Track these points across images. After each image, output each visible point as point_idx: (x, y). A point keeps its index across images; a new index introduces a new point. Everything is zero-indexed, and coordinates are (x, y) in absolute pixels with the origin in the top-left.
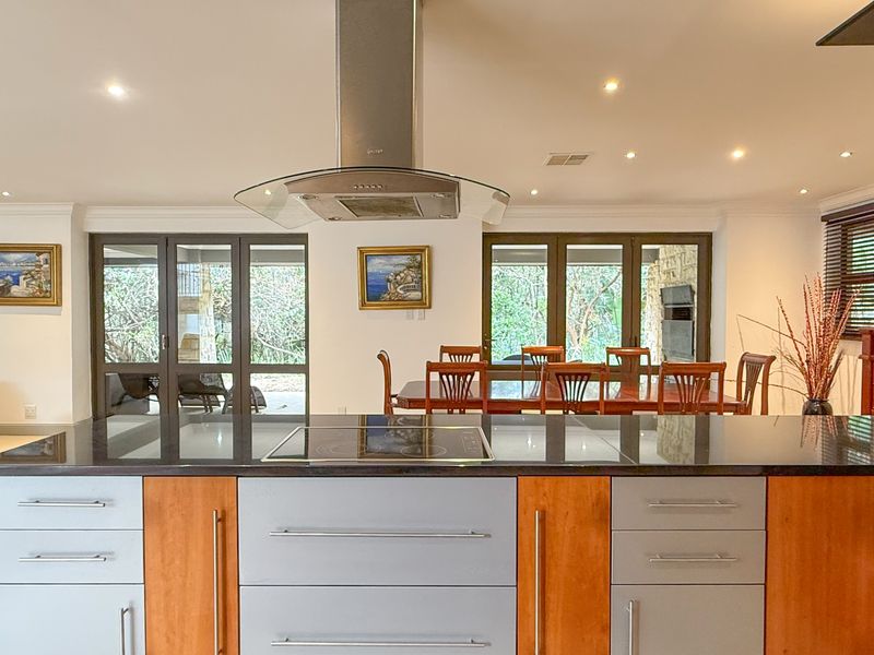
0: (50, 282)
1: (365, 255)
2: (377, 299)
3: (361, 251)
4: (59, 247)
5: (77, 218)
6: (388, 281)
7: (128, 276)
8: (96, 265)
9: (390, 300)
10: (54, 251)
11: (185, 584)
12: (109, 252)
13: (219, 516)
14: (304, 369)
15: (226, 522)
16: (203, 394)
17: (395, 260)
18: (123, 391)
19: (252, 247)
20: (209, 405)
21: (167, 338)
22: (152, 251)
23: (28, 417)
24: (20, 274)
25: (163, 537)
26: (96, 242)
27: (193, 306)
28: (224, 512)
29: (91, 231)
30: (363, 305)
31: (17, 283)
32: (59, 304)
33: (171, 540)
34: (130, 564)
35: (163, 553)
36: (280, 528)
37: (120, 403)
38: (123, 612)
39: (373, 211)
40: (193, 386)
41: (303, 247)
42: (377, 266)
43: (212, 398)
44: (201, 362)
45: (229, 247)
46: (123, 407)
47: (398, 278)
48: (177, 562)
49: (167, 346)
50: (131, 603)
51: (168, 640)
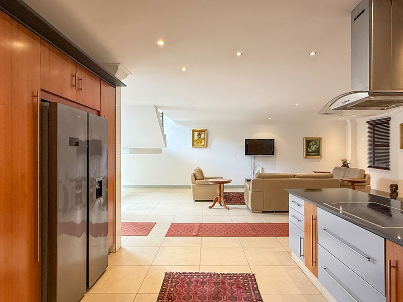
38: (300, 238)
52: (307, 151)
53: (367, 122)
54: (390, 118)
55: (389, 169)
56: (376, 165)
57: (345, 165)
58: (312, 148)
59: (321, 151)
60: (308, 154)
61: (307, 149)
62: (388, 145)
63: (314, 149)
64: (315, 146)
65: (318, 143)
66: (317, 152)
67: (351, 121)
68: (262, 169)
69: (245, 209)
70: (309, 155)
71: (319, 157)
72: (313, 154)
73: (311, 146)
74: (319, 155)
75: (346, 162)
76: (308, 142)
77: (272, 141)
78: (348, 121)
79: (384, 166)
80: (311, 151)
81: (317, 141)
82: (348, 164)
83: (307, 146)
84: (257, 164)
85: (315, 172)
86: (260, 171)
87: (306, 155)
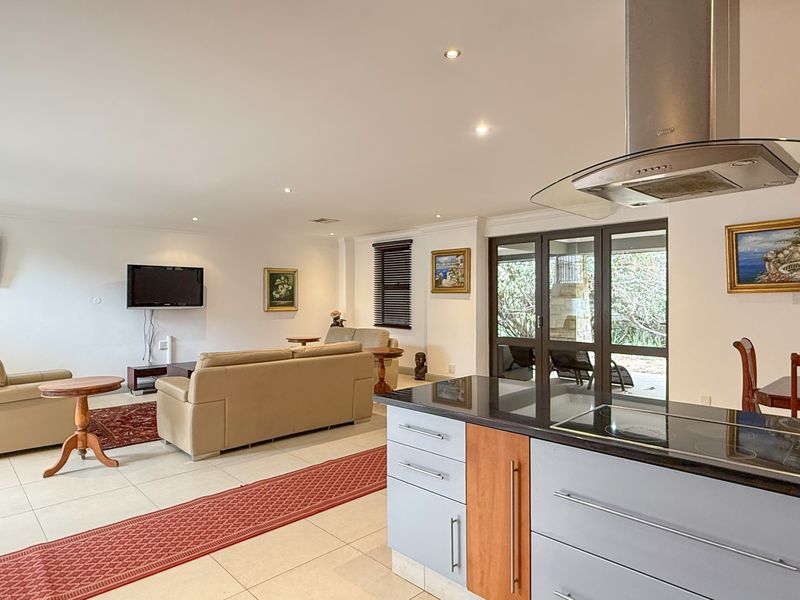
0: (463, 276)
1: (734, 235)
2: (751, 280)
3: (730, 230)
4: (469, 249)
5: (481, 227)
6: (767, 260)
7: (525, 268)
8: (493, 261)
9: (769, 281)
10: (465, 253)
11: (492, 514)
12: (502, 250)
13: (516, 467)
14: (663, 352)
15: (521, 471)
16: (574, 368)
17: (776, 236)
18: (513, 359)
19: (614, 237)
20: (580, 379)
21: (542, 319)
22: (530, 248)
23: (450, 372)
24: (447, 270)
25: (478, 472)
26: (493, 243)
27: (569, 292)
28: (520, 464)
29: (491, 236)
30: (732, 287)
31: (445, 278)
32: (469, 292)
33: (483, 476)
34: (457, 487)
35: (477, 484)
36: (563, 490)
37: (510, 369)
38: (453, 522)
39: (674, 192)
40: (564, 360)
41: (663, 232)
42: (750, 245)
43: (583, 373)
44: (578, 340)
45: (592, 239)
46: (512, 373)
47: (781, 256)
48: (487, 495)
49: (541, 325)
50: (459, 516)
51: (481, 555)
52: (272, 298)
53: (373, 245)
54: (411, 241)
55: (410, 328)
56: (386, 321)
57: (337, 322)
58: (281, 291)
59: (296, 298)
60: (273, 302)
61: (271, 292)
62: (407, 287)
63: (283, 292)
64: (286, 286)
65: (291, 281)
66: (290, 300)
67: (346, 241)
68: (173, 339)
69: (168, 453)
70: (276, 305)
71: (293, 309)
72: (282, 302)
73: (277, 286)
74: (292, 305)
75: (338, 318)
76: (273, 278)
77: (198, 273)
78: (342, 241)
79: (402, 322)
80: (277, 296)
81: (290, 277)
82: (342, 321)
83: (270, 287)
84: (160, 329)
85: (291, 340)
86: (168, 346)
87: (271, 305)
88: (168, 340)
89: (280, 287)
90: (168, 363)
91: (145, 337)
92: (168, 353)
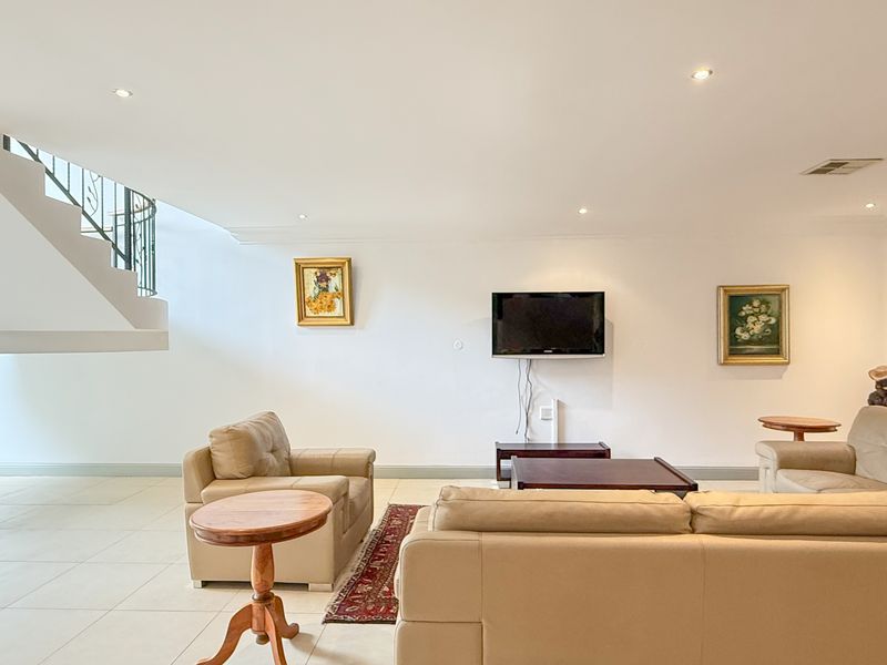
52: (733, 340)
57: (885, 391)
58: (752, 327)
59: (785, 339)
60: (735, 348)
61: (732, 329)
63: (757, 329)
64: (763, 318)
65: (774, 307)
66: (772, 342)
68: (560, 405)
70: (741, 353)
71: (780, 360)
72: (756, 348)
73: (745, 318)
74: (778, 352)
76: (736, 304)
77: (596, 300)
80: (745, 336)
81: (772, 300)
83: (730, 318)
84: (540, 389)
85: (768, 424)
86: (553, 415)
87: (730, 354)
88: (553, 406)
89: (751, 319)
90: (553, 442)
91: (521, 398)
92: (553, 426)
